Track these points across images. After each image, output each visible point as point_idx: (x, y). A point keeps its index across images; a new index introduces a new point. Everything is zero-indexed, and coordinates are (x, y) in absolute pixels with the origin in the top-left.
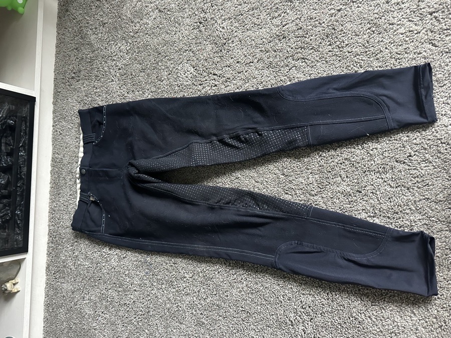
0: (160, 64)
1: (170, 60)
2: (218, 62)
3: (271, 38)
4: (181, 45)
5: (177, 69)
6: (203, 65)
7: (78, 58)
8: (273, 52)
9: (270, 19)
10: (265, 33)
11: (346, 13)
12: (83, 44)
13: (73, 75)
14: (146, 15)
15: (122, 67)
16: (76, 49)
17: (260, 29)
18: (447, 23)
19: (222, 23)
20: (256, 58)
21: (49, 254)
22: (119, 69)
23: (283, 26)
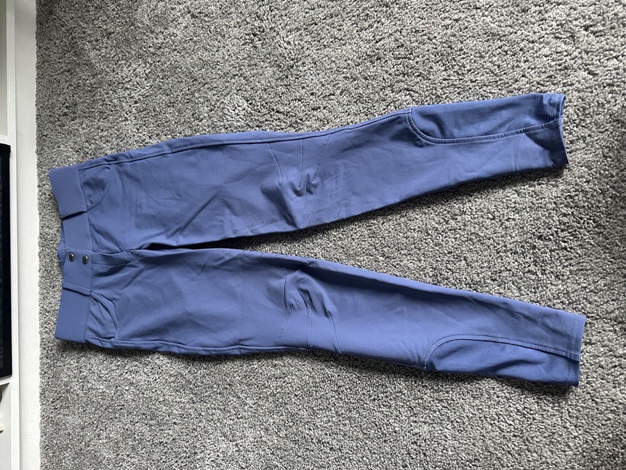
0: (197, 95)
1: (211, 90)
2: (283, 93)
3: (360, 58)
4: (227, 68)
5: (223, 102)
6: (261, 98)
7: (71, 85)
8: (364, 80)
9: (357, 31)
10: (350, 51)
11: (466, 24)
12: (78, 64)
13: (66, 110)
14: (172, 21)
15: (139, 99)
16: (68, 71)
17: (344, 45)
18: (609, 41)
19: (287, 36)
20: (338, 88)
21: (43, 374)
22: (136, 102)
23: (377, 42)
